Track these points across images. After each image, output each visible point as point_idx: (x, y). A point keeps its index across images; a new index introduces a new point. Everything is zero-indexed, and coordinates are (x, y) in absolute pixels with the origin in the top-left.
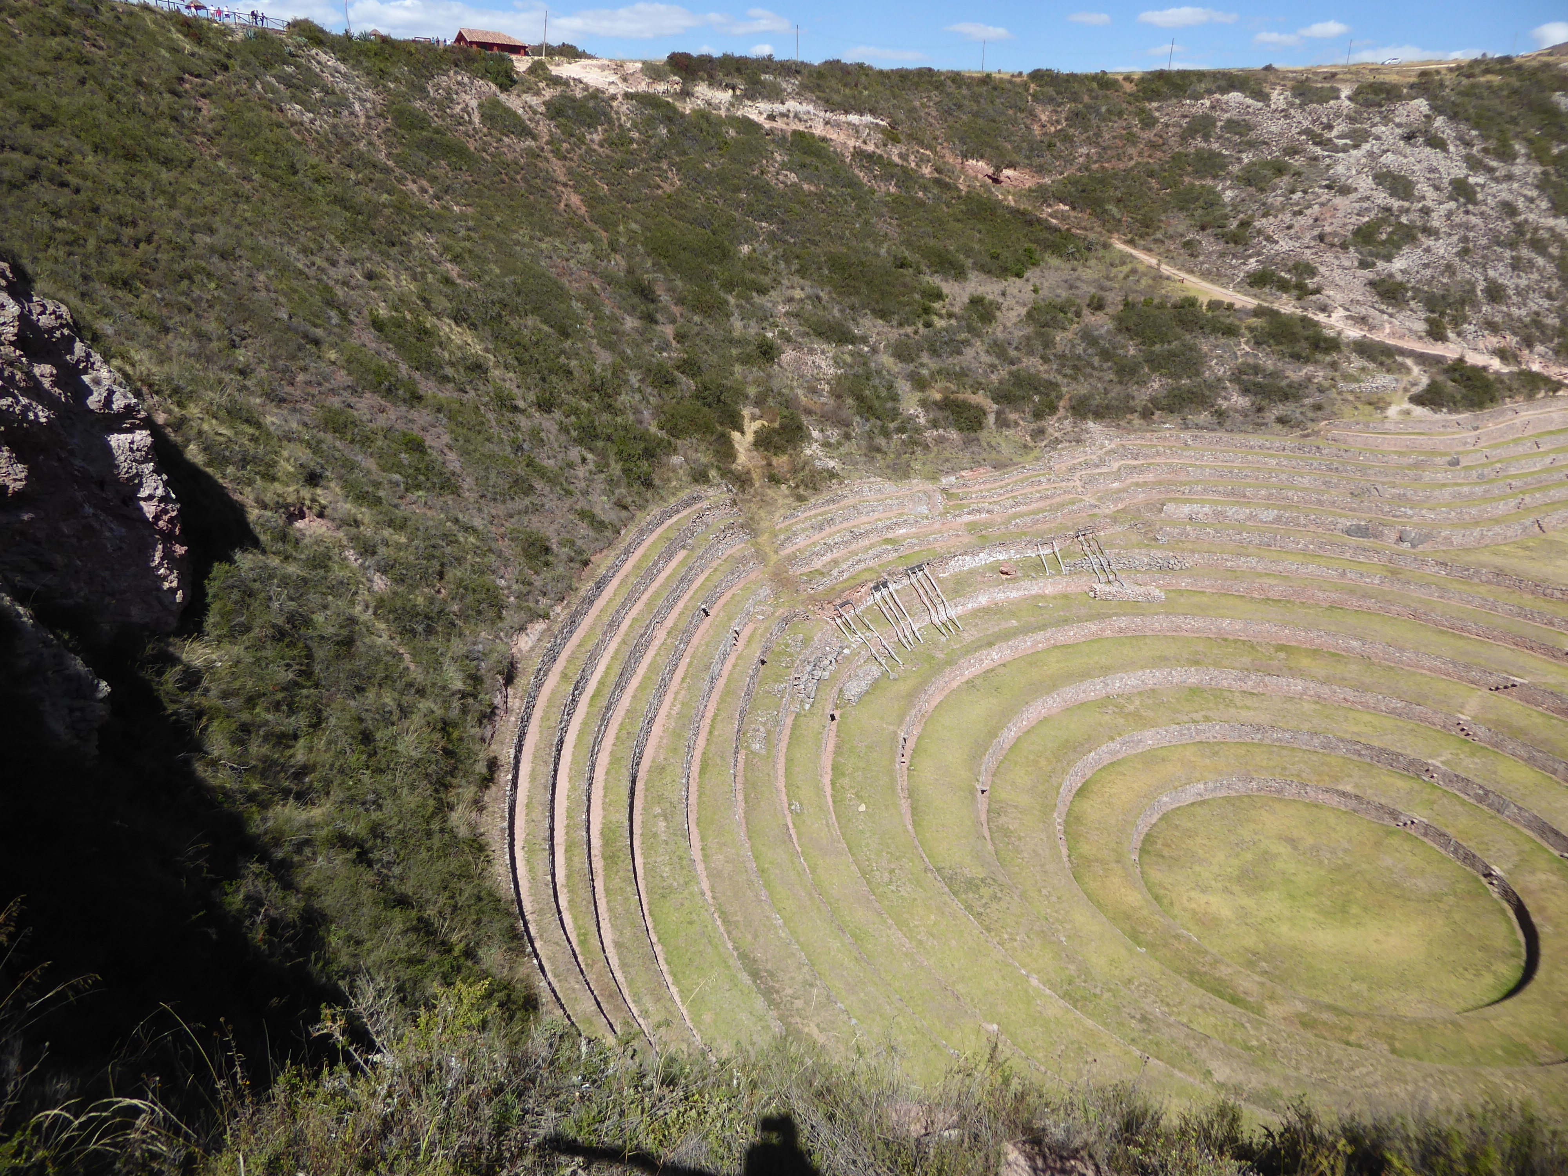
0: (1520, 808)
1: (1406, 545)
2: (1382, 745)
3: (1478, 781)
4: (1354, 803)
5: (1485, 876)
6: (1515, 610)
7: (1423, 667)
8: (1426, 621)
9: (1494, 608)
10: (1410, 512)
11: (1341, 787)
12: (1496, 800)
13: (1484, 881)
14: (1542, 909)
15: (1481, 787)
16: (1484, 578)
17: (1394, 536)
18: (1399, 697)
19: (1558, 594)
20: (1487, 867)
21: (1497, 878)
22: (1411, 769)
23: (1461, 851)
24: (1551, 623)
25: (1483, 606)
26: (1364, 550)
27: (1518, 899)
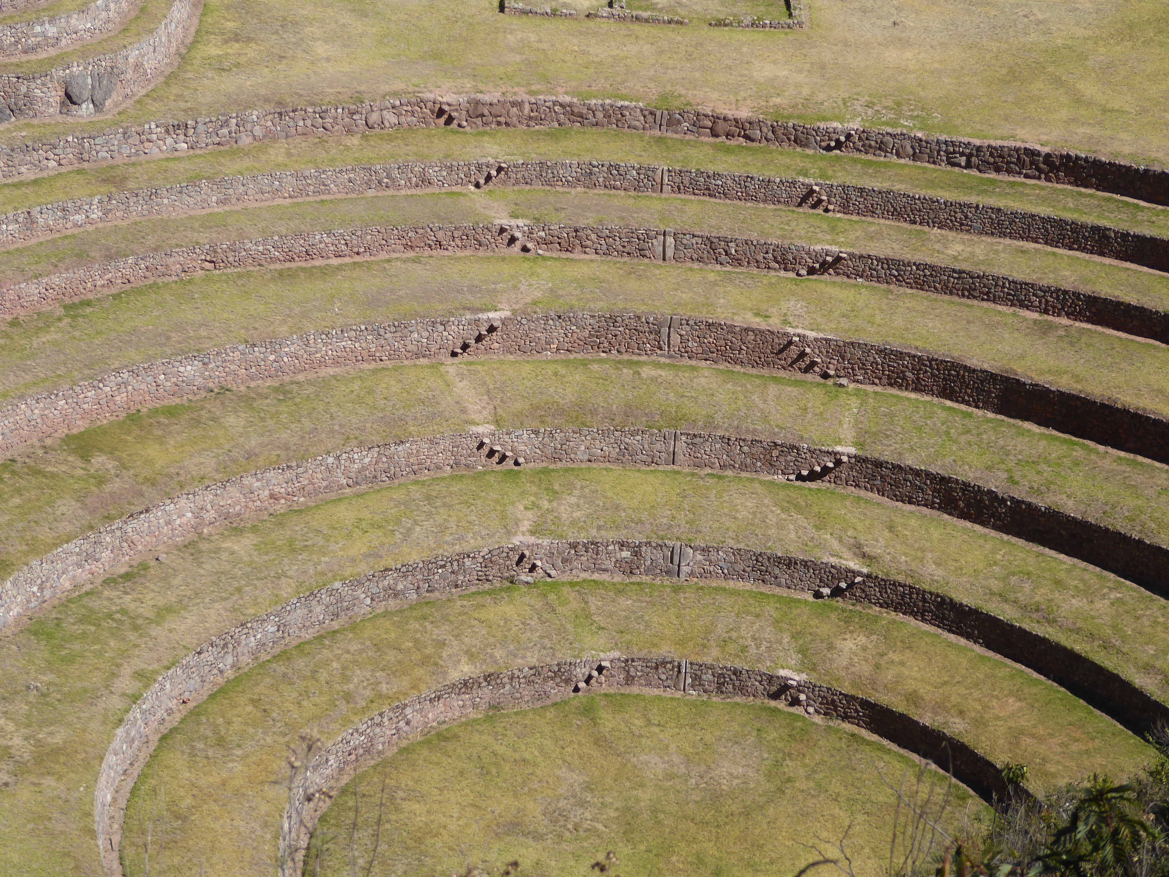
0: (705, 550)
1: (86, 109)
2: (426, 555)
3: (610, 535)
4: (486, 692)
5: (775, 696)
6: (359, 176)
7: (322, 363)
8: (240, 262)
9: (323, 187)
10: (52, 31)
11: (455, 675)
12: (658, 555)
13: (781, 705)
14: (913, 698)
15: (622, 545)
16: (258, 131)
17: (56, 96)
18: (360, 444)
19: (390, 118)
20: (771, 679)
21: (800, 688)
22: (493, 572)
23: (708, 677)
24: (425, 181)
25: (302, 192)
26: (26, 149)
27: (865, 704)
